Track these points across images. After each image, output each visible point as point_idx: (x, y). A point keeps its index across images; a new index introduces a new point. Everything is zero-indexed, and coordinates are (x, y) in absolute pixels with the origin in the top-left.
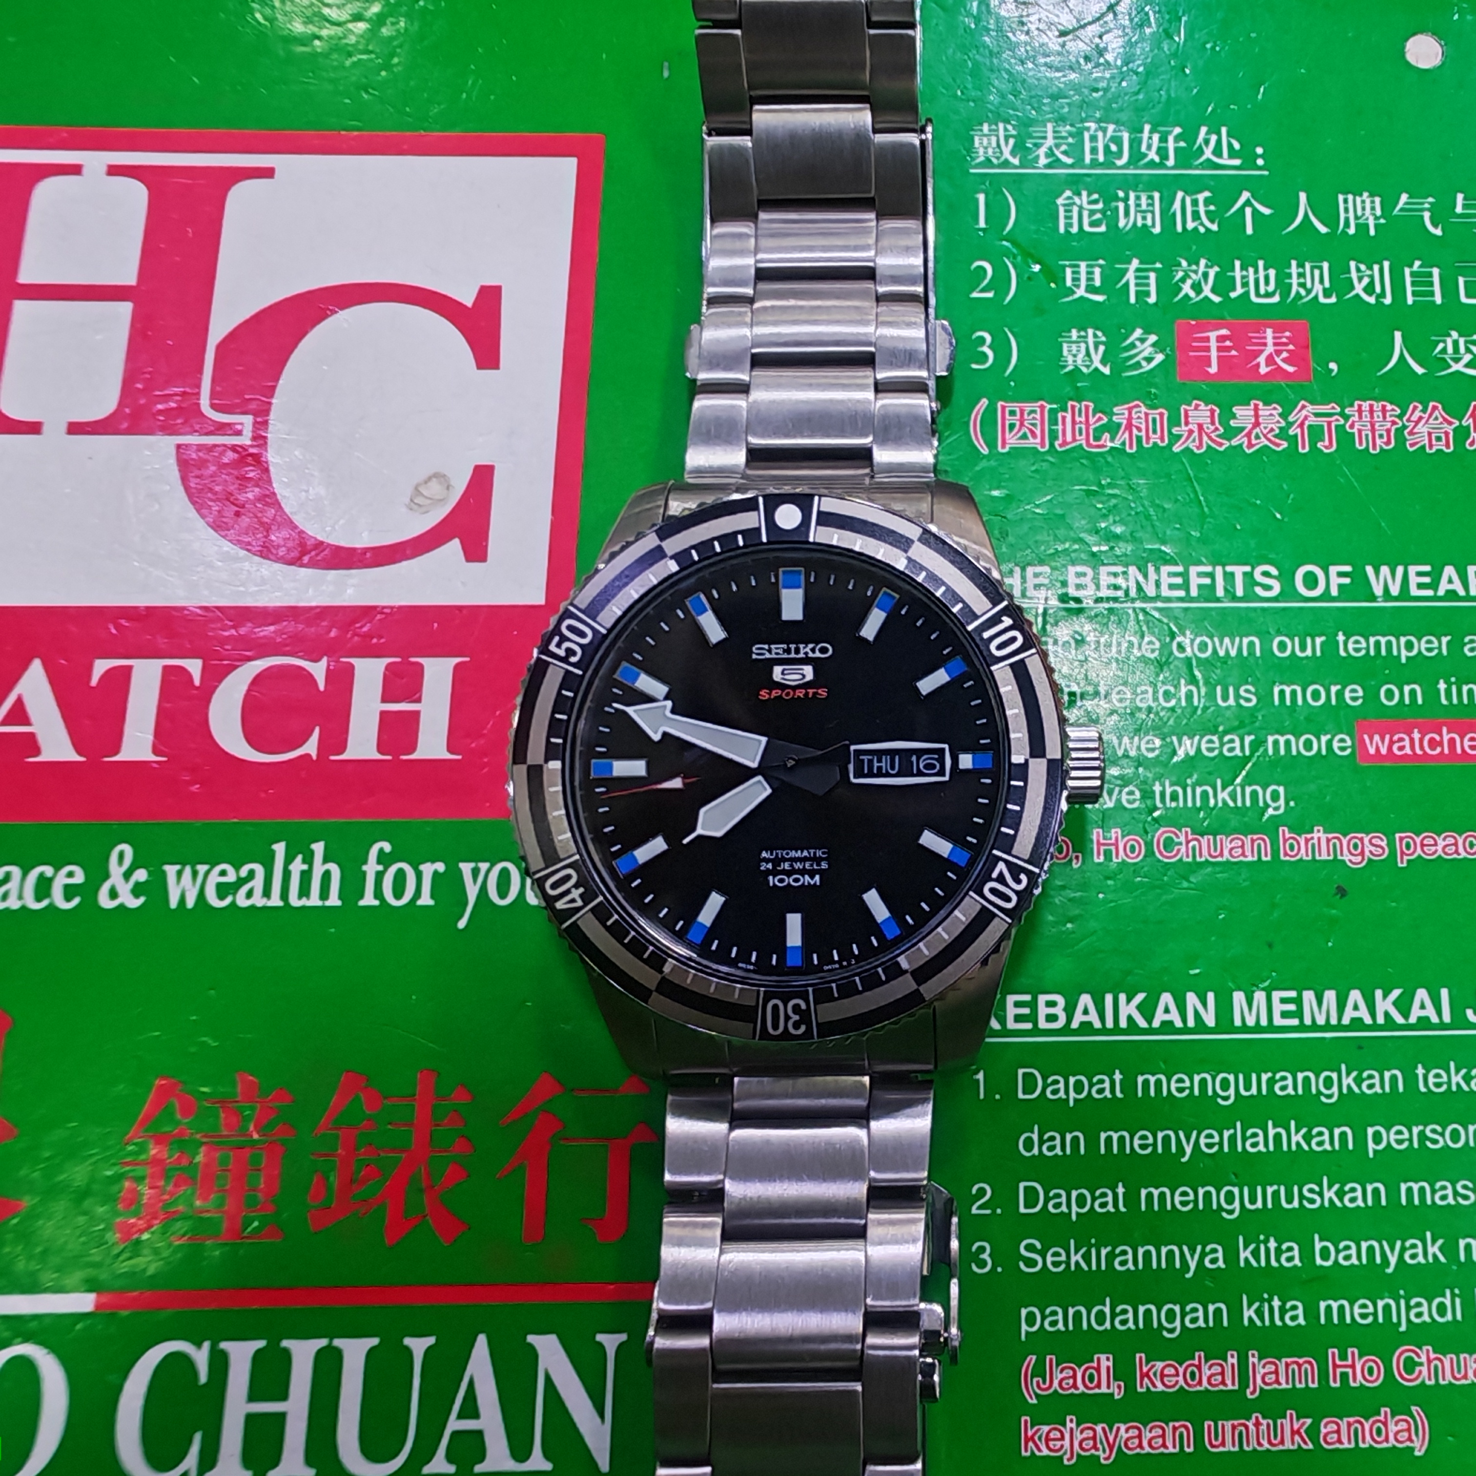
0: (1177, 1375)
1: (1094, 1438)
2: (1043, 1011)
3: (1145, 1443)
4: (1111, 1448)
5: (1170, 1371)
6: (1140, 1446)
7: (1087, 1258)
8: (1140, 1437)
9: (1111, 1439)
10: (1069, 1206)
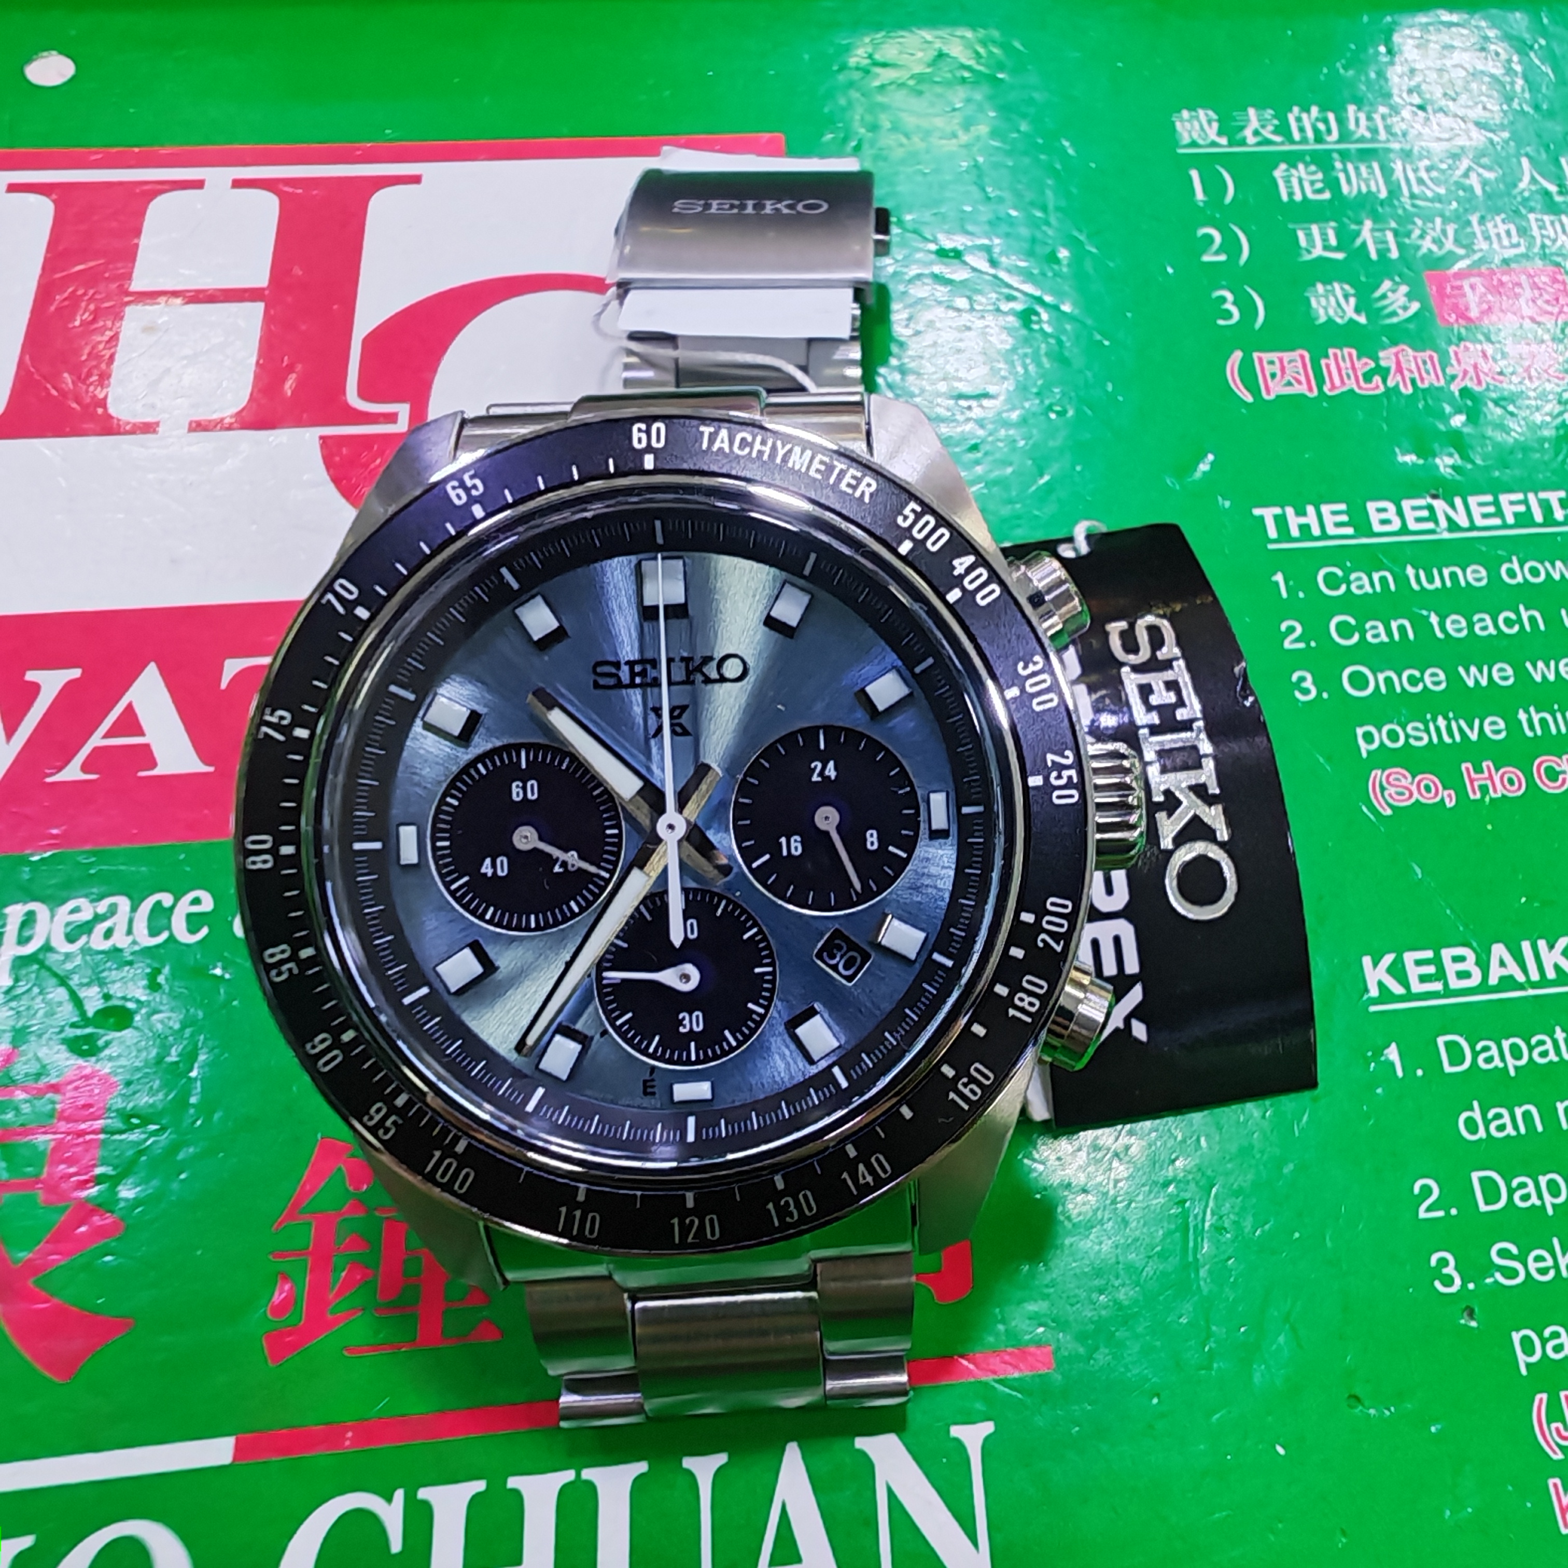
2: (1451, 969)
10: (1540, 1196)
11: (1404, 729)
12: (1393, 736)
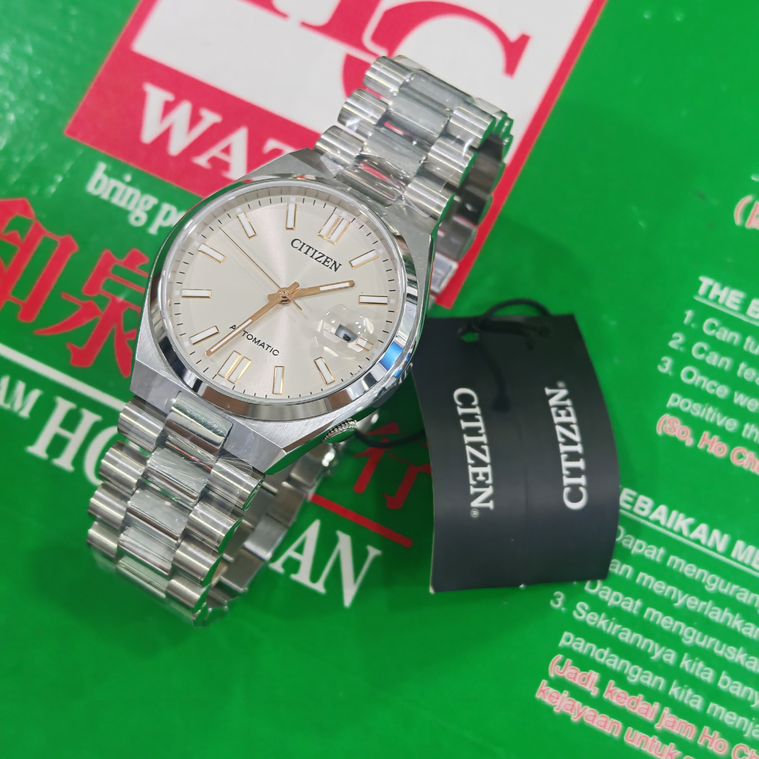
0: (625, 699)
1: (573, 706)
2: (639, 503)
3: (596, 721)
4: (579, 714)
5: (623, 696)
6: (593, 721)
7: (608, 625)
8: (595, 716)
9: (581, 711)
10: (610, 597)
11: (692, 404)
12: (687, 405)
